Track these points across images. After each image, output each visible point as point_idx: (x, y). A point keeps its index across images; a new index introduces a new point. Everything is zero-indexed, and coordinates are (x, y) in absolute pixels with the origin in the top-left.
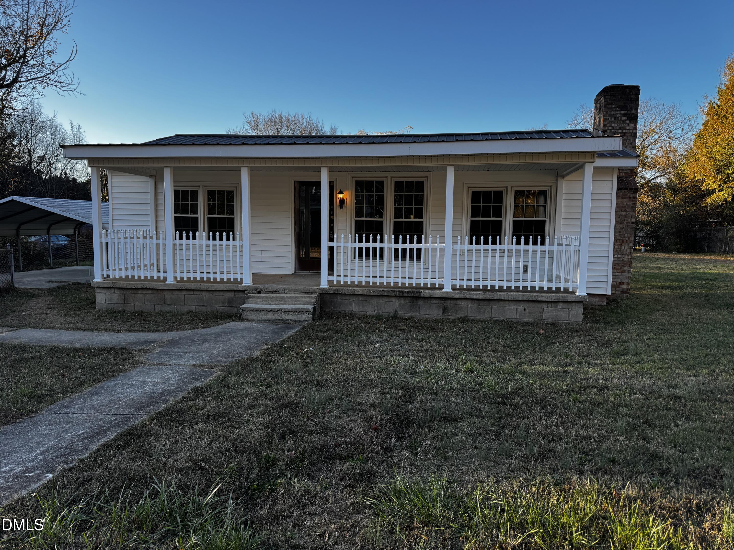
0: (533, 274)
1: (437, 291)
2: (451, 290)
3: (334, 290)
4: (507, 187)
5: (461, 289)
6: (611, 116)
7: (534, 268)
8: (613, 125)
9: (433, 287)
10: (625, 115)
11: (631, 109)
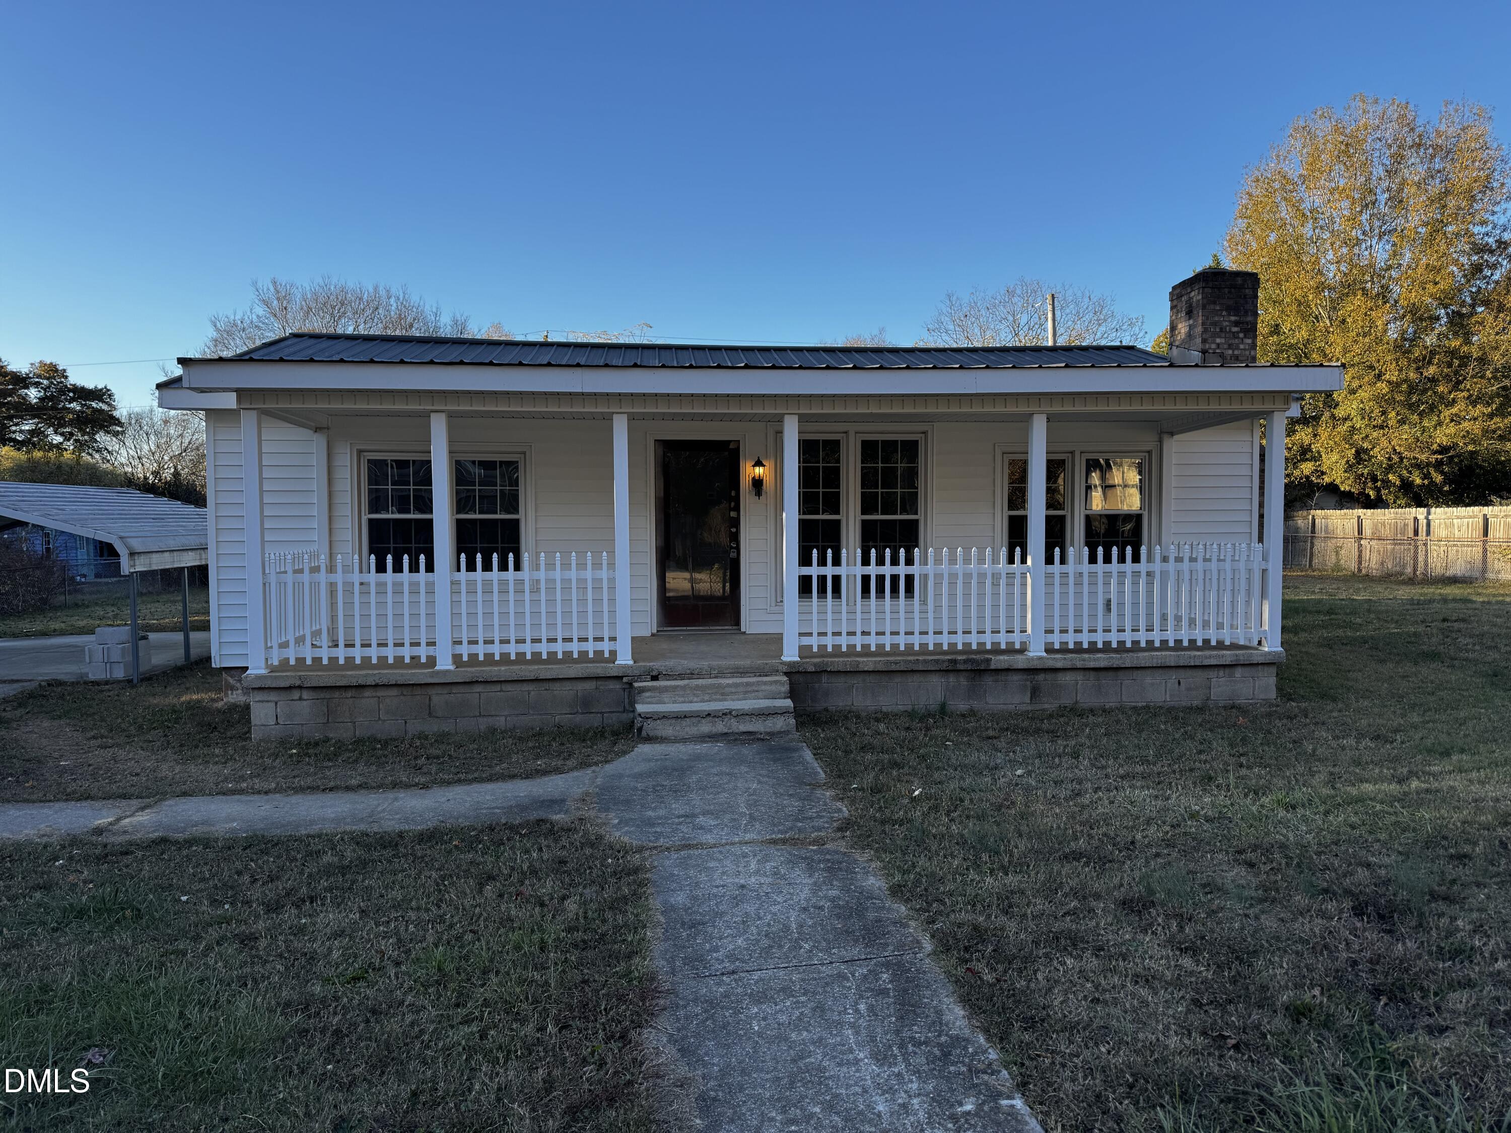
0: (1121, 616)
2: (1044, 654)
3: (815, 665)
4: (1072, 453)
6: (1215, 324)
8: (1218, 340)
9: (1010, 650)
10: (1236, 324)
11: (1246, 312)
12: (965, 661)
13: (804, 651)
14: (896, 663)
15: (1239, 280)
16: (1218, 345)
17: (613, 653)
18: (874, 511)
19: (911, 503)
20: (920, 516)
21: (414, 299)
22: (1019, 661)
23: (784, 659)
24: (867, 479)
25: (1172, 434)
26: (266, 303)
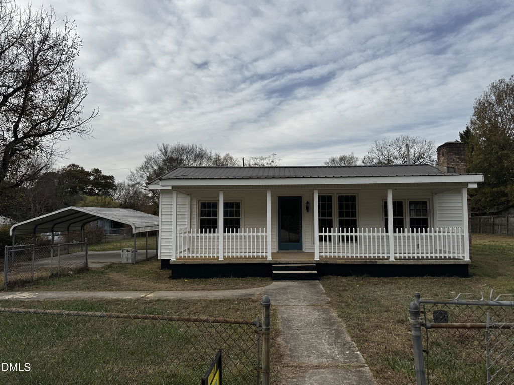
0: (422, 249)
1: (387, 261)
2: (394, 260)
3: (324, 261)
4: (404, 199)
5: (400, 259)
6: (451, 159)
7: (422, 246)
8: (452, 164)
9: (384, 258)
10: (458, 159)
11: (461, 155)
12: (370, 262)
13: (321, 257)
14: (348, 261)
15: (458, 145)
16: (453, 165)
17: (266, 256)
18: (343, 216)
19: (354, 214)
20: (357, 218)
21: (204, 148)
22: (386, 262)
23: (315, 259)
24: (340, 206)
25: (436, 194)
26: (161, 151)
